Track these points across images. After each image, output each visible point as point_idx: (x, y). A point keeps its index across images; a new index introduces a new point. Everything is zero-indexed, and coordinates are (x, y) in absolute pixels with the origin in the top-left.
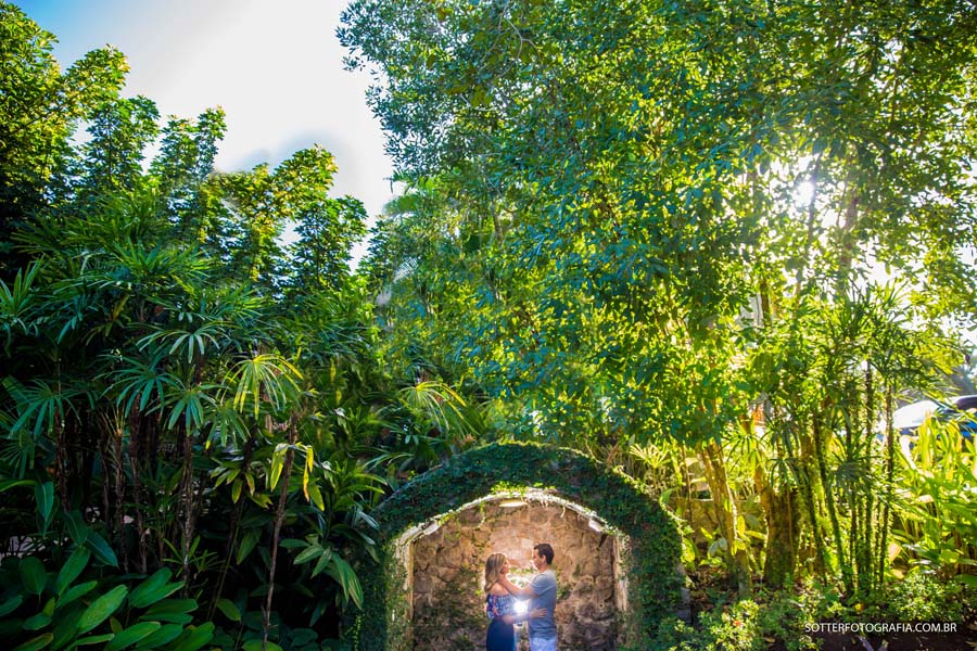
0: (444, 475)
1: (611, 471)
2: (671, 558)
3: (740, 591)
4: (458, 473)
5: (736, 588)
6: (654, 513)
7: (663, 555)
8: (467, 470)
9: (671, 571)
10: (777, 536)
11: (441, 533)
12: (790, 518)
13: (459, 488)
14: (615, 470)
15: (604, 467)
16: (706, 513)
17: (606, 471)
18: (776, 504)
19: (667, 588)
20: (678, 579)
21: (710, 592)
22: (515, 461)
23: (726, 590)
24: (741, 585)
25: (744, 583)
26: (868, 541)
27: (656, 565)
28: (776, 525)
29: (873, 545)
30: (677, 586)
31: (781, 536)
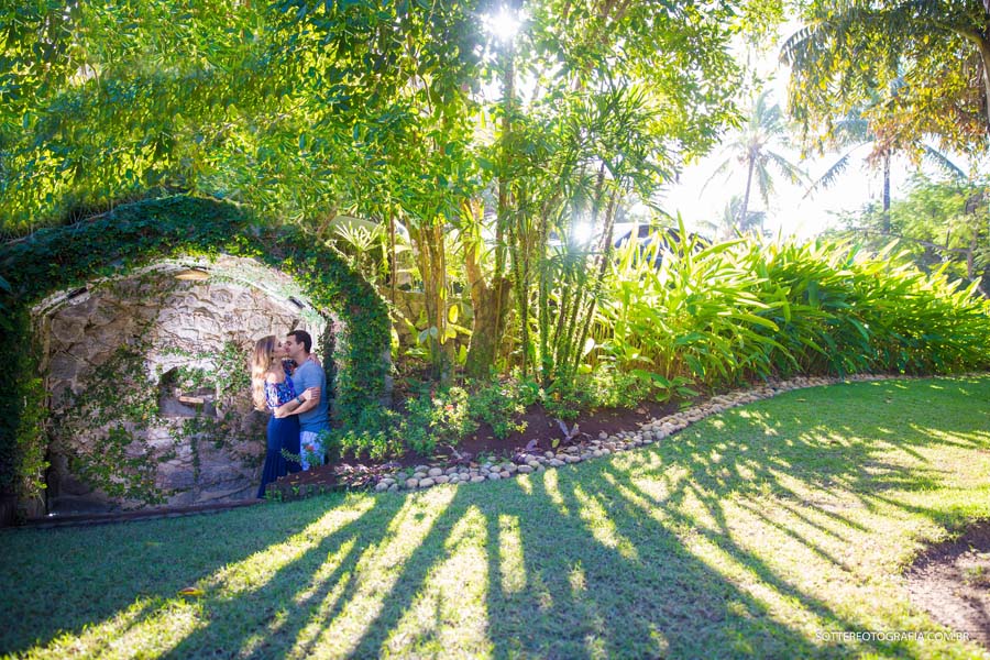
0: (108, 229)
1: (322, 245)
2: (378, 344)
3: (443, 381)
4: (127, 227)
5: (438, 378)
6: (366, 296)
7: (369, 341)
8: (142, 224)
9: (377, 357)
10: (483, 330)
11: (91, 307)
12: (498, 313)
13: (128, 247)
14: (327, 244)
15: (314, 239)
16: (407, 305)
17: (316, 244)
18: (486, 298)
19: (371, 375)
20: (382, 366)
21: (413, 381)
22: (205, 220)
23: (427, 380)
24: (444, 375)
25: (448, 373)
26: (570, 336)
27: (362, 350)
28: (484, 318)
29: (573, 340)
30: (380, 373)
31: (487, 329)
